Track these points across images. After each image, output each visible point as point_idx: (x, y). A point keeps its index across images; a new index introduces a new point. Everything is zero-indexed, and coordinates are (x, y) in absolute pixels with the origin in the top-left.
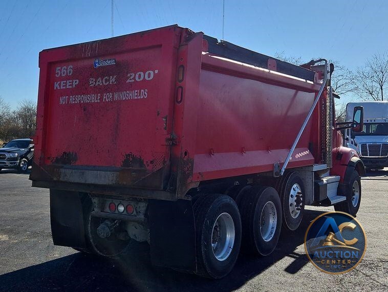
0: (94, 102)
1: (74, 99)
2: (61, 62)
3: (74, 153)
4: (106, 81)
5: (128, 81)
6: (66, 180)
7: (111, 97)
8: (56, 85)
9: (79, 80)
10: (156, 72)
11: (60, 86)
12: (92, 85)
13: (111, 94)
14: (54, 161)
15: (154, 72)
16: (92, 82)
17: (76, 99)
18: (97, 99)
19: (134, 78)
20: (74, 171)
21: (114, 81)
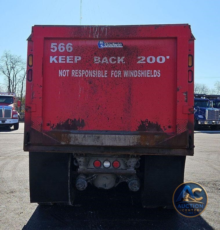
0: (101, 77)
1: (76, 73)
2: (58, 39)
3: (81, 120)
4: (113, 60)
5: (139, 62)
6: (77, 143)
7: (120, 74)
8: (52, 59)
9: (82, 57)
10: (168, 57)
11: (58, 61)
12: (97, 63)
13: (119, 71)
14: (55, 127)
15: (166, 58)
16: (97, 60)
17: (79, 73)
18: (104, 75)
19: (146, 60)
20: (87, 136)
21: (122, 61)
